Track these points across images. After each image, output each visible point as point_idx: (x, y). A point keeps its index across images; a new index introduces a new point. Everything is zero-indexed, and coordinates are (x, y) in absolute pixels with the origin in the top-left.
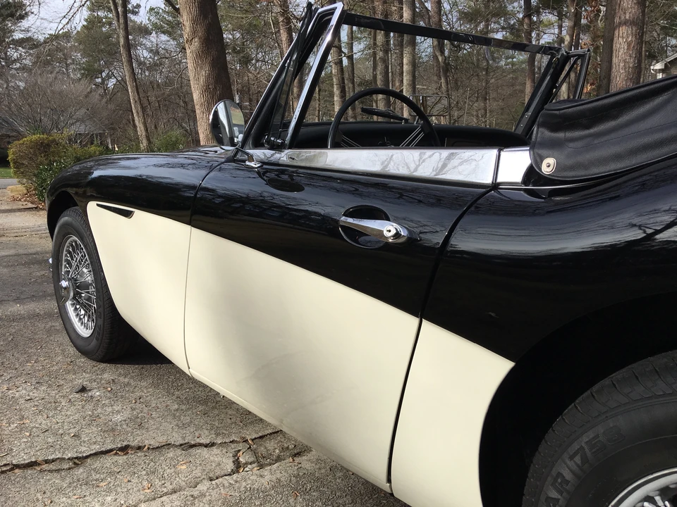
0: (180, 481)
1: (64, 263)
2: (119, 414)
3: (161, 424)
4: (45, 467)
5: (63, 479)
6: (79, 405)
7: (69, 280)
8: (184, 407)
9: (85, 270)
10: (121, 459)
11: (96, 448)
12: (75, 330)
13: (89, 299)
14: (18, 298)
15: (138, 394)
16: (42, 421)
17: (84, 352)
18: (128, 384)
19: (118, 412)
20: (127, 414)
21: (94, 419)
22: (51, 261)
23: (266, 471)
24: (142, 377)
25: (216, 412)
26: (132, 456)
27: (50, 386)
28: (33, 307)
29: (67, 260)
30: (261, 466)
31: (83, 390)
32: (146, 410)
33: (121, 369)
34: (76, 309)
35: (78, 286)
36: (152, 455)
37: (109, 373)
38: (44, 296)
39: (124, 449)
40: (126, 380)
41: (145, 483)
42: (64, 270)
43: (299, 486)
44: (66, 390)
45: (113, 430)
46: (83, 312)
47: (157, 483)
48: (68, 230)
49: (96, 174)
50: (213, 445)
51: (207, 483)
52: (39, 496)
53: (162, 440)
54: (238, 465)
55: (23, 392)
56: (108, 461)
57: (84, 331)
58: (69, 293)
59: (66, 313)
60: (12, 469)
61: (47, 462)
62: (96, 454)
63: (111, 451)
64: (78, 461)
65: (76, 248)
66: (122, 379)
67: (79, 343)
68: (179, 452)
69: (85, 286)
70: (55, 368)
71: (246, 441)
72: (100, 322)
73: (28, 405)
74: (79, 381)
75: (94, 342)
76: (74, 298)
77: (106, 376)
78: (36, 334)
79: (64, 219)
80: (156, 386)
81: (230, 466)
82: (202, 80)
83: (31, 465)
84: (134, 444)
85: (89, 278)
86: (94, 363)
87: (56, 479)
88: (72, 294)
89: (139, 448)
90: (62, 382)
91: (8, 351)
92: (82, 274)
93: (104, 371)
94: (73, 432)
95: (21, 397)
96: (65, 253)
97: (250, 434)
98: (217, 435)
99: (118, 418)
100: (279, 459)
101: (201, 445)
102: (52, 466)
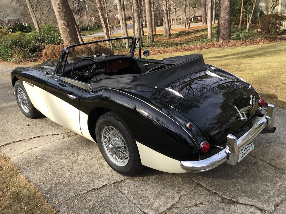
0: (52, 141)
1: (18, 94)
2: (38, 130)
3: (47, 131)
4: (23, 141)
5: (27, 143)
6: (28, 129)
7: (21, 99)
8: (53, 127)
9: (24, 96)
10: (39, 138)
11: (34, 137)
12: (24, 111)
13: (26, 103)
14: (5, 102)
15: (42, 125)
16: (20, 132)
17: (27, 117)
18: (39, 123)
19: (37, 129)
20: (40, 130)
21: (32, 131)
22: (14, 93)
23: (69, 138)
24: (42, 121)
25: (60, 128)
26: (41, 137)
27: (20, 125)
28: (10, 104)
29: (19, 93)
30: (69, 137)
31: (29, 125)
32: (44, 128)
33: (37, 120)
34: (23, 106)
35: (23, 101)
36: (46, 137)
37: (34, 121)
38: (13, 100)
39: (40, 136)
40: (39, 122)
41: (44, 142)
42: (18, 96)
43: (75, 140)
44: (24, 126)
45: (37, 133)
46: (25, 106)
47: (47, 142)
48: (18, 86)
49: (24, 72)
50: (59, 134)
51: (57, 141)
52: (23, 145)
53: (48, 134)
54: (64, 137)
55: (14, 127)
56: (36, 139)
57: (27, 111)
58: (21, 102)
59: (21, 107)
60: (16, 142)
61: (23, 140)
62: (33, 138)
63: (37, 137)
64: (30, 139)
65: (21, 90)
66: (38, 122)
67: (26, 114)
68: (51, 136)
69: (25, 100)
70: (21, 121)
71: (66, 133)
72: (30, 109)
73: (16, 129)
74: (27, 124)
75: (30, 114)
76: (23, 103)
77: (34, 122)
78: (13, 112)
79: (16, 84)
80: (46, 123)
81: (62, 137)
82: (57, 5)
83: (20, 141)
84: (42, 135)
85: (25, 98)
86: (30, 119)
87: (26, 143)
88: (22, 102)
89: (43, 136)
90: (23, 124)
91: (7, 118)
92: (23, 97)
93: (33, 121)
94: (28, 134)
95: (14, 128)
96: (18, 91)
97: (67, 131)
98: (60, 132)
99: (38, 131)
100: (73, 136)
101: (56, 134)
102: (24, 141)
